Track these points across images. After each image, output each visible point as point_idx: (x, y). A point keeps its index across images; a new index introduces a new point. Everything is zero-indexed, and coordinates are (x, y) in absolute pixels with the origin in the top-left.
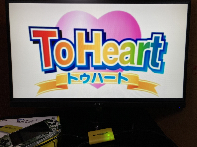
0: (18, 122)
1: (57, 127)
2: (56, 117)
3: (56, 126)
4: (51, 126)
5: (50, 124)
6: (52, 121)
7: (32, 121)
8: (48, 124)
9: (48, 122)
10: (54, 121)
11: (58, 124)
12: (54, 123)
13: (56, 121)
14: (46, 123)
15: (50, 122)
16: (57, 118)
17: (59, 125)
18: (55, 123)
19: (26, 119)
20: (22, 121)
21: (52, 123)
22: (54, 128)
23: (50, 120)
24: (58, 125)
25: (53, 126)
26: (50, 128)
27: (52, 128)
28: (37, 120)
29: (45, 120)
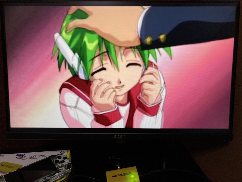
0: (17, 158)
1: (66, 165)
2: (66, 151)
3: (64, 164)
4: (58, 164)
5: (57, 161)
6: (60, 157)
7: (34, 157)
8: (54, 162)
9: (54, 159)
10: (62, 157)
11: (67, 162)
12: (62, 161)
13: (65, 158)
14: (52, 160)
15: (57, 159)
16: (67, 154)
17: (69, 163)
18: (64, 160)
19: (27, 154)
20: (22, 156)
21: (60, 160)
22: (62, 167)
23: (58, 156)
24: (67, 164)
25: (60, 165)
26: (57, 167)
27: (59, 167)
28: (41, 155)
29: (50, 156)
